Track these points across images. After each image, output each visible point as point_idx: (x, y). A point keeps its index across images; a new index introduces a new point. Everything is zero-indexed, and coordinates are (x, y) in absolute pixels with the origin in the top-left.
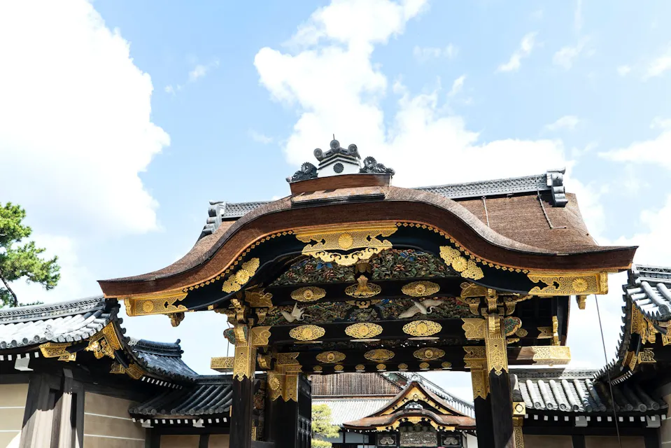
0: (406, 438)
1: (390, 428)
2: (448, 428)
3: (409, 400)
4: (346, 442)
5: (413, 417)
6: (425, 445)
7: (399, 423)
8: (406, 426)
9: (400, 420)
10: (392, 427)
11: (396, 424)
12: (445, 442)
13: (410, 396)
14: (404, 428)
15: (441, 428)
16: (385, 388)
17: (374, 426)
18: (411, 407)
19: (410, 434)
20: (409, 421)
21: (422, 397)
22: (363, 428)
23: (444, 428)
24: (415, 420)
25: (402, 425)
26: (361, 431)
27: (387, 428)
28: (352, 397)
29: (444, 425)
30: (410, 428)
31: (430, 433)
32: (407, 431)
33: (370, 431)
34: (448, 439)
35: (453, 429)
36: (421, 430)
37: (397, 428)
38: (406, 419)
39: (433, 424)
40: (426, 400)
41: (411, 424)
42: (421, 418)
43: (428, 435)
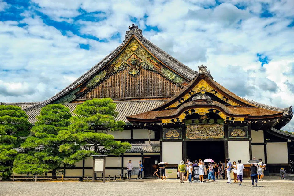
0: (192, 130)
1: (176, 120)
2: (237, 119)
3: (196, 92)
4: (134, 138)
5: (200, 109)
6: (211, 137)
7: (185, 115)
8: (194, 118)
9: (187, 112)
10: (178, 119)
11: (182, 117)
12: (232, 133)
13: (197, 89)
14: (190, 121)
15: (230, 119)
16: (170, 90)
17: (159, 119)
18: (199, 98)
19: (196, 127)
20: (196, 112)
21: (209, 89)
22: (148, 121)
23: (233, 119)
24: (202, 111)
25: (188, 117)
26: (145, 125)
27: (173, 120)
28: (140, 99)
29: (233, 116)
30: (197, 121)
31: (217, 125)
32: (193, 124)
33: (155, 124)
34: (235, 130)
35: (242, 119)
36: (208, 122)
37: (183, 121)
38: (193, 111)
39: (222, 115)
40: (214, 93)
41: (198, 116)
42: (209, 109)
43: (215, 127)
